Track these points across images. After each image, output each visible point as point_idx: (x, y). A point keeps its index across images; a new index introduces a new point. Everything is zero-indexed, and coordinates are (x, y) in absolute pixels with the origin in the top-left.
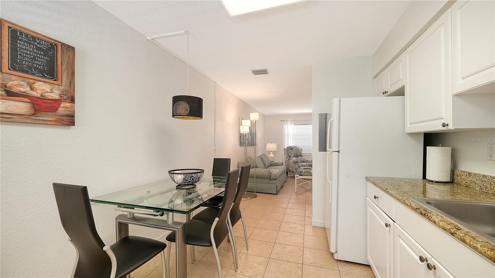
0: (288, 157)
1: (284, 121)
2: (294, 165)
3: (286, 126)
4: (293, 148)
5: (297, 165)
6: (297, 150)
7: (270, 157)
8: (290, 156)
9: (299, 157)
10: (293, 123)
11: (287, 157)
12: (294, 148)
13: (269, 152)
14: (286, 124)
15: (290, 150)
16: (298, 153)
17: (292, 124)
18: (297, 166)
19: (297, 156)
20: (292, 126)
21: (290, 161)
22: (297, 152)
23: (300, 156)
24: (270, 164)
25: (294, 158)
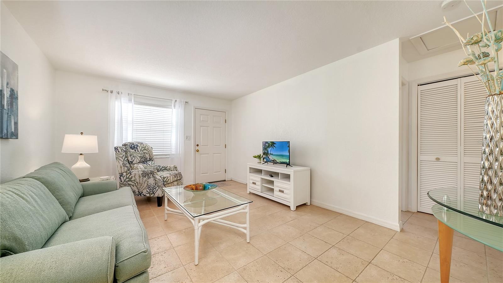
0: (128, 165)
1: (112, 92)
2: (145, 179)
3: (116, 103)
4: (137, 146)
5: (152, 179)
6: (146, 150)
7: (78, 169)
8: (130, 163)
9: (150, 163)
10: (133, 100)
11: (124, 165)
12: (139, 145)
13: (75, 157)
14: (116, 99)
15: (131, 150)
16: (147, 156)
17: (130, 100)
18: (151, 181)
19: (144, 161)
20: (130, 105)
21: (134, 172)
22: (144, 153)
23: (151, 160)
24: (80, 192)
25: (141, 166)
